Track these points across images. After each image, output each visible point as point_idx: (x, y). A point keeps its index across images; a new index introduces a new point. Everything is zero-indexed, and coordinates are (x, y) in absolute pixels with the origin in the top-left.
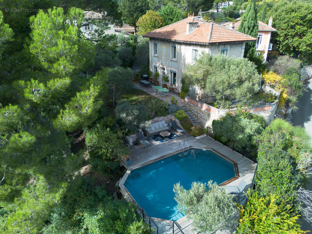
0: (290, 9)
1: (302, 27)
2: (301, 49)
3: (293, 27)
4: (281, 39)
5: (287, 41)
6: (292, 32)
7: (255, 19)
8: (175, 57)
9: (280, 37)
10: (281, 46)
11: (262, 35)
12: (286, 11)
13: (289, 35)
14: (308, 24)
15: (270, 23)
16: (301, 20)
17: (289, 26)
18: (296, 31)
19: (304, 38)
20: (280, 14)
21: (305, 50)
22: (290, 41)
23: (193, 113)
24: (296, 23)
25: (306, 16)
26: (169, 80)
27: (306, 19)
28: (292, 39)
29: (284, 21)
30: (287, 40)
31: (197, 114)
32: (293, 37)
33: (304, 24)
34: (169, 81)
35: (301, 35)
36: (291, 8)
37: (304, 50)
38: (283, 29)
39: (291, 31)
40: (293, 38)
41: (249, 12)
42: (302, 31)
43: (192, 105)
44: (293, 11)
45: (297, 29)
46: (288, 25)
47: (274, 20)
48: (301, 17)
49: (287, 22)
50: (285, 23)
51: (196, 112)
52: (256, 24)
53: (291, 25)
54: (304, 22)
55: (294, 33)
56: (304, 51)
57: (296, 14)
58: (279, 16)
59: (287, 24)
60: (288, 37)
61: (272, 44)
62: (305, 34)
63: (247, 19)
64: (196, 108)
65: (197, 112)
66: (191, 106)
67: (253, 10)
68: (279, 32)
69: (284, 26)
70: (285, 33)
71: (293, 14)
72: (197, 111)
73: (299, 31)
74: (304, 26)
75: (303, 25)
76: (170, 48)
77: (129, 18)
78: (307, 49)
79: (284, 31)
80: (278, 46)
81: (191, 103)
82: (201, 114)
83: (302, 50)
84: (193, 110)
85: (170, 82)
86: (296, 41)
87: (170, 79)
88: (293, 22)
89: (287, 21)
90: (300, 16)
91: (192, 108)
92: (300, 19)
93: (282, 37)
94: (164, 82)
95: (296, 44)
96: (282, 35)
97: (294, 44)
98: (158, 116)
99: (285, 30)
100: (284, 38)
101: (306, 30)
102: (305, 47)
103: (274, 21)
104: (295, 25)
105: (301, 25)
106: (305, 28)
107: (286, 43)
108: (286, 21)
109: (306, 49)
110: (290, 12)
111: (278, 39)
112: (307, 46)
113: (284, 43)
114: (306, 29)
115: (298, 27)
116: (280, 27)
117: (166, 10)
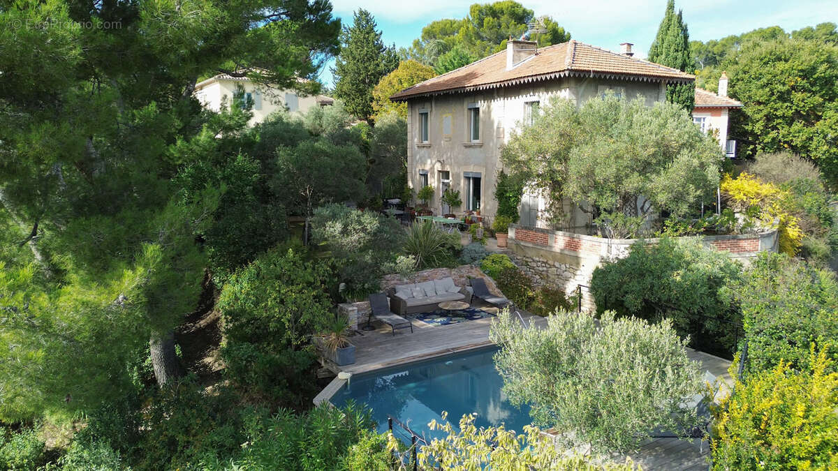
0: (771, 55)
1: (809, 95)
2: (814, 153)
3: (783, 97)
4: (758, 128)
5: (773, 134)
6: (783, 109)
7: (685, 49)
8: (476, 137)
9: (755, 122)
10: (759, 147)
11: (704, 119)
12: (762, 60)
13: (778, 117)
14: (822, 89)
15: (722, 88)
16: (803, 79)
17: (773, 94)
18: (794, 107)
19: (819, 125)
20: (747, 68)
21: (827, 155)
22: (782, 132)
23: (533, 268)
24: (793, 88)
25: (814, 69)
26: (462, 200)
27: (815, 76)
28: (787, 128)
29: (759, 83)
30: (775, 131)
31: (545, 269)
32: (790, 122)
33: (814, 89)
34: (461, 202)
35: (811, 117)
36: (772, 52)
37: (823, 154)
38: (759, 103)
39: (782, 107)
40: (790, 125)
41: (666, 34)
42: (812, 105)
43: (530, 245)
44: (779, 59)
45: (795, 102)
46: (771, 90)
47: (731, 85)
48: (802, 71)
49: (768, 84)
50: (763, 87)
51: (543, 262)
52: (688, 61)
53: (778, 92)
54: (812, 85)
55: (791, 112)
56: (824, 157)
57: (787, 66)
58: (745, 72)
59: (768, 89)
60: (775, 123)
61: (735, 141)
62: (821, 114)
63: (664, 50)
64: (542, 253)
65: (546, 263)
66: (527, 250)
67: (676, 28)
68: (749, 112)
69: (762, 95)
70: (765, 112)
71: (781, 66)
72: (545, 261)
73: (804, 106)
74: (814, 93)
75: (810, 91)
76: (464, 115)
77: (353, 99)
78: (832, 151)
79: (762, 107)
80: (752, 147)
81: (526, 241)
82: (557, 264)
83: (819, 155)
84: (534, 261)
85: (463, 207)
86: (799, 132)
87: (462, 197)
88: (784, 84)
89: (768, 81)
90: (800, 68)
91: (530, 253)
92: (800, 76)
93: (758, 121)
94: (446, 206)
95: (800, 140)
96: (758, 116)
97: (794, 139)
98: (433, 267)
99: (765, 104)
100: (766, 126)
101: (822, 105)
102: (825, 148)
103: (733, 86)
104: (789, 92)
105: (804, 90)
106: (817, 97)
107: (774, 139)
108: (766, 81)
109: (828, 151)
110: (773, 62)
111: (749, 128)
112: (830, 144)
113: (768, 139)
114: (821, 100)
115: (800, 95)
116: (750, 97)
117: (451, 61)
